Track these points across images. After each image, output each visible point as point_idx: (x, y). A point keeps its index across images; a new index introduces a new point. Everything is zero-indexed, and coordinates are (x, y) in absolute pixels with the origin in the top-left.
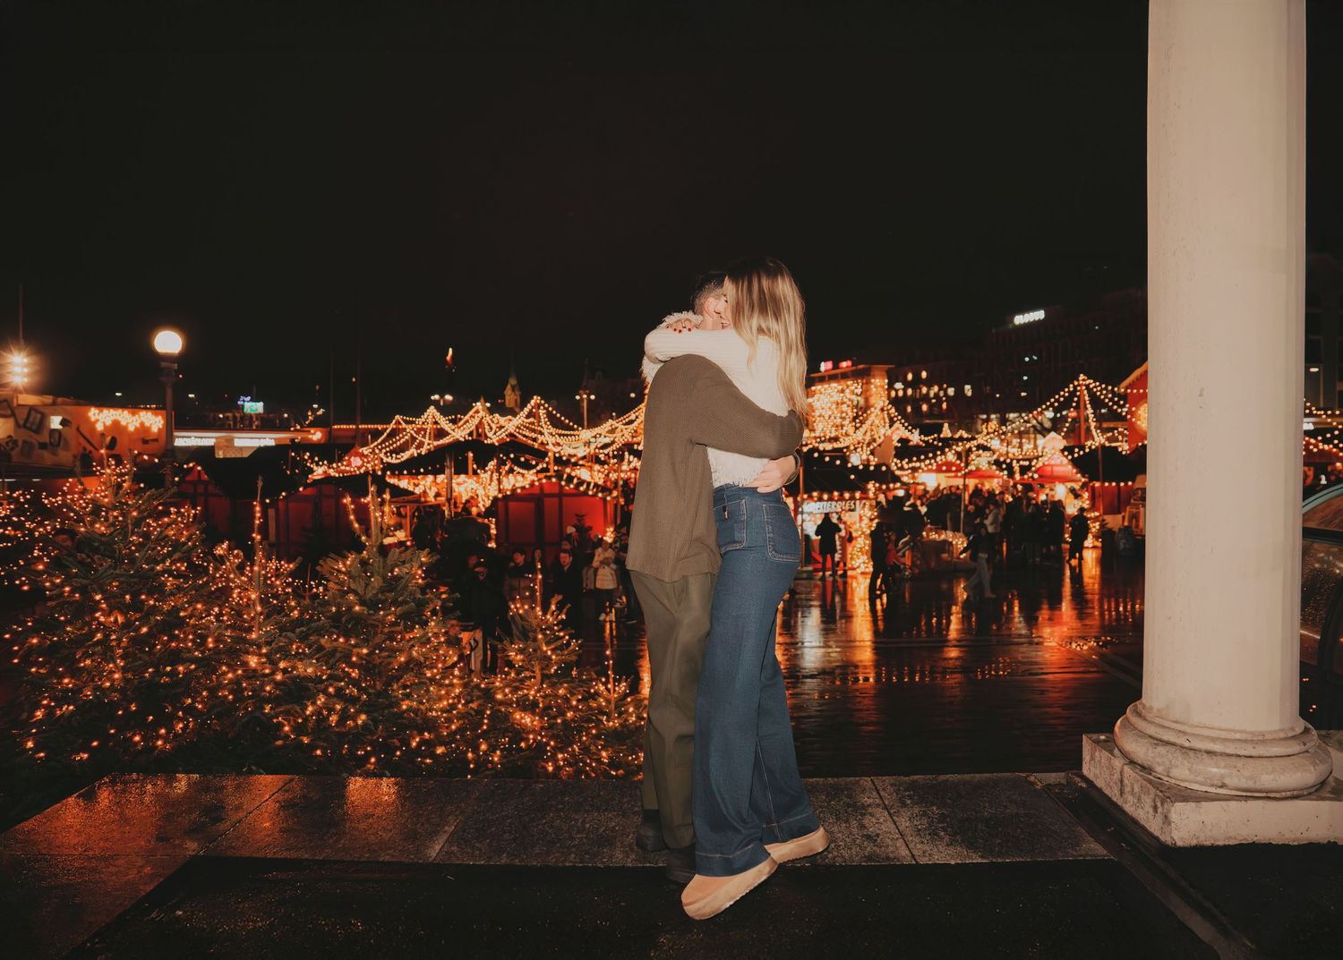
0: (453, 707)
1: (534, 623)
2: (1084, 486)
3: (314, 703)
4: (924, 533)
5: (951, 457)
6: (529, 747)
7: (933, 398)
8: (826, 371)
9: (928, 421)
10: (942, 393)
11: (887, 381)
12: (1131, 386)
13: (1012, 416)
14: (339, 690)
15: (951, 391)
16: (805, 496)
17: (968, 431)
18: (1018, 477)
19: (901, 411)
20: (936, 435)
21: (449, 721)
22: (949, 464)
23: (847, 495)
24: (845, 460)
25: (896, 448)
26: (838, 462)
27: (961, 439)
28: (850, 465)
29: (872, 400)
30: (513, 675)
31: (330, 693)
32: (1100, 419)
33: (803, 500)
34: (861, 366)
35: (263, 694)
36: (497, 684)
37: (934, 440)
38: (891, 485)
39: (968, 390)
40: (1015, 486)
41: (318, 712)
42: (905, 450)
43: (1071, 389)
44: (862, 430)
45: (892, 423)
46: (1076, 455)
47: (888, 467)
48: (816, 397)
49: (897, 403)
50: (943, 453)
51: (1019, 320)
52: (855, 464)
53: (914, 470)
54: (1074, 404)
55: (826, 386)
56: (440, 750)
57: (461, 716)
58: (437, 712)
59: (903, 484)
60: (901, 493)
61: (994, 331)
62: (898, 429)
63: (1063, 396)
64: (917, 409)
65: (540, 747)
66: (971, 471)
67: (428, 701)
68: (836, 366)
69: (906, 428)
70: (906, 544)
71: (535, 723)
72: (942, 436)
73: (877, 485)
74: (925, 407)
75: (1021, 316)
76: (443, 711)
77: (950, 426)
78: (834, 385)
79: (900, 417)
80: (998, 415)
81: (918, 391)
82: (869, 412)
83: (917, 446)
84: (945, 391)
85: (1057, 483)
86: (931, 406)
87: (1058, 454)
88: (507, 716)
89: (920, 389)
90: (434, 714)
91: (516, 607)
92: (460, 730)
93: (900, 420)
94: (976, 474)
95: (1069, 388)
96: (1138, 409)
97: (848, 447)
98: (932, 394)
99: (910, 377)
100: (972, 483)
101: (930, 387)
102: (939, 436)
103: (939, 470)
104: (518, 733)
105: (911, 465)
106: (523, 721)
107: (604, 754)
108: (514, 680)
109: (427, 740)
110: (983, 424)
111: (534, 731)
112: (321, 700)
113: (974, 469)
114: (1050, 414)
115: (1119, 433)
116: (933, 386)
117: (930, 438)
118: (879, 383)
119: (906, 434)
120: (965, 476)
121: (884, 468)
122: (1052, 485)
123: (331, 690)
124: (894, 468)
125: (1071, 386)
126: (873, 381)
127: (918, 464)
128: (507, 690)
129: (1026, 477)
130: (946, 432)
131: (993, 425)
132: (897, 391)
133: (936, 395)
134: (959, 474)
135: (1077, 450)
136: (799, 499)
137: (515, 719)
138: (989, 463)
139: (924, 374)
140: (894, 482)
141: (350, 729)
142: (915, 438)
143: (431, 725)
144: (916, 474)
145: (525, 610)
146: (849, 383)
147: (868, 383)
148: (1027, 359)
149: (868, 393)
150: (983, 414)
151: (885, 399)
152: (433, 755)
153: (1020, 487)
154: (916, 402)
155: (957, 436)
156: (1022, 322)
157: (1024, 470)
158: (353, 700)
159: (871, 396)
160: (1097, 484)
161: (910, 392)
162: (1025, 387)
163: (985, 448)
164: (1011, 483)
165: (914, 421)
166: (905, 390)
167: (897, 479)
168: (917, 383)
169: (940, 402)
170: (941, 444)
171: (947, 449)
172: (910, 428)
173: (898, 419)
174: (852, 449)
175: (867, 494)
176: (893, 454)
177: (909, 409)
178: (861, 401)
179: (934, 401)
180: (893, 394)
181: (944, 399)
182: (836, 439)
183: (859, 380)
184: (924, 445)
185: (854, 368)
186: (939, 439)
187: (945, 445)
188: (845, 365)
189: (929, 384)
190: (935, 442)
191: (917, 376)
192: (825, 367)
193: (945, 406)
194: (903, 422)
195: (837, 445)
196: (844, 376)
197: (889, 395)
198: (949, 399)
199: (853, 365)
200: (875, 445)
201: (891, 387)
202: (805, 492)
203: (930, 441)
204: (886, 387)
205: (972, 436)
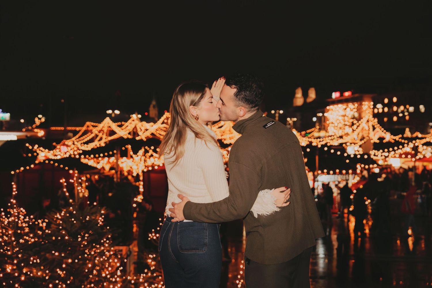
5: (408, 149)
7: (401, 113)
8: (336, 98)
9: (396, 127)
10: (406, 110)
11: (372, 103)
15: (411, 109)
16: (320, 172)
17: (421, 133)
19: (381, 122)
20: (400, 136)
22: (407, 154)
23: (344, 172)
24: (344, 150)
25: (375, 143)
26: (339, 153)
27: (417, 138)
28: (346, 155)
29: (363, 115)
33: (318, 174)
34: (357, 95)
37: (399, 138)
38: (371, 166)
39: (422, 108)
42: (381, 145)
44: (356, 133)
45: (374, 128)
47: (369, 155)
48: (330, 112)
50: (403, 147)
52: (349, 153)
55: (336, 106)
59: (378, 165)
60: (377, 171)
62: (378, 132)
64: (390, 119)
66: (420, 159)
68: (342, 95)
69: (383, 131)
72: (405, 136)
73: (363, 166)
74: (395, 119)
77: (410, 131)
81: (391, 110)
82: (360, 122)
83: (389, 143)
84: (408, 109)
86: (399, 117)
89: (393, 108)
94: (424, 159)
97: (346, 143)
98: (399, 111)
99: (386, 101)
100: (421, 164)
101: (398, 107)
102: (403, 135)
103: (400, 157)
105: (384, 154)
113: (422, 157)
116: (400, 106)
117: (397, 138)
118: (367, 105)
119: (383, 135)
120: (415, 161)
121: (366, 156)
124: (372, 157)
126: (363, 103)
127: (387, 154)
130: (408, 133)
133: (403, 112)
134: (412, 160)
136: (316, 173)
139: (395, 100)
140: (373, 164)
142: (388, 137)
144: (387, 159)
146: (350, 104)
147: (361, 105)
149: (361, 110)
151: (370, 114)
154: (390, 115)
155: (415, 135)
159: (362, 112)
161: (386, 110)
165: (389, 127)
166: (383, 109)
167: (374, 162)
168: (390, 105)
169: (404, 116)
170: (403, 141)
171: (406, 145)
172: (385, 131)
173: (378, 126)
174: (348, 144)
175: (356, 171)
176: (372, 147)
177: (386, 119)
178: (356, 115)
179: (401, 115)
180: (376, 111)
181: (406, 114)
182: (341, 137)
183: (355, 103)
184: (393, 141)
185: (352, 96)
186: (403, 138)
187: (406, 142)
188: (347, 94)
189: (398, 105)
190: (400, 140)
191: (391, 100)
192: (335, 95)
193: (407, 118)
194: (381, 127)
195: (341, 141)
196: (346, 101)
197: (373, 111)
198: (410, 114)
199: (353, 94)
200: (363, 142)
201: (375, 107)
202: (319, 170)
203: (397, 139)
204: (372, 107)
205: (423, 136)
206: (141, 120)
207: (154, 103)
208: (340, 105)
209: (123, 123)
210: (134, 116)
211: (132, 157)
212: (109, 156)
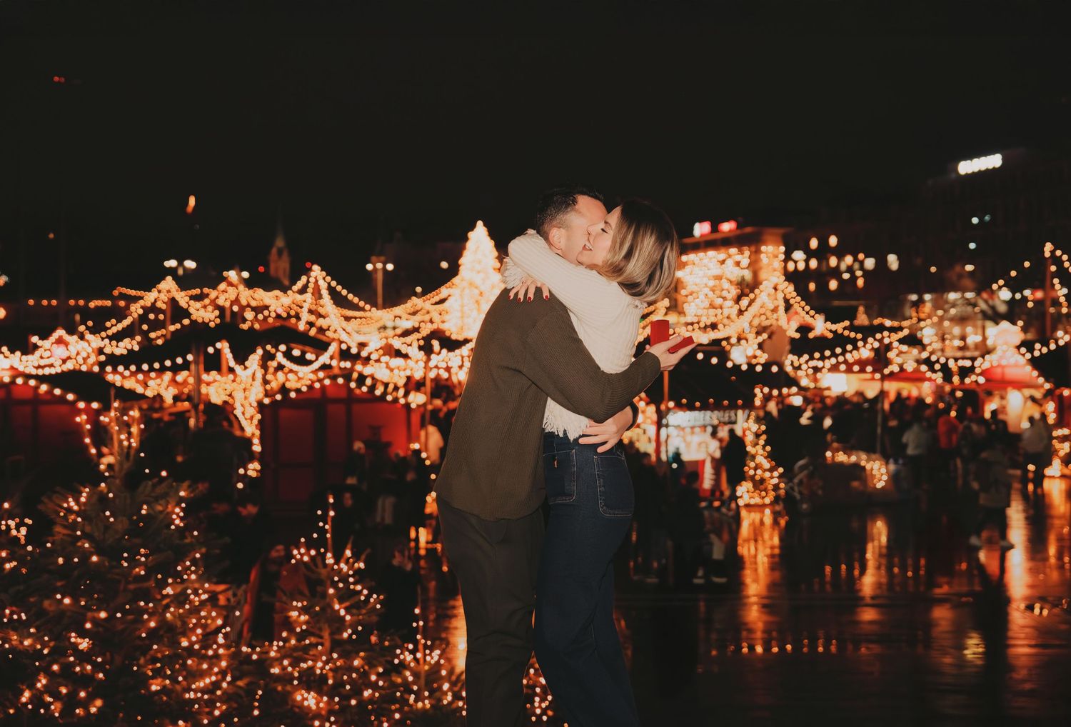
1: (323, 572)
2: (1048, 394)
4: (829, 454)
5: (865, 351)
7: (846, 272)
8: (701, 235)
9: (836, 303)
10: (856, 266)
11: (783, 249)
13: (951, 296)
15: (870, 263)
16: (671, 404)
17: (891, 318)
18: (956, 380)
19: (802, 291)
20: (847, 323)
22: (862, 364)
23: (726, 403)
24: (724, 356)
25: (793, 340)
26: (714, 361)
27: (881, 328)
28: (729, 364)
29: (763, 275)
33: (668, 410)
34: (748, 229)
37: (844, 329)
38: (785, 390)
39: (893, 261)
40: (952, 393)
42: (805, 344)
45: (788, 307)
46: (1037, 354)
47: (781, 366)
48: (688, 269)
49: (796, 278)
50: (856, 348)
51: (965, 167)
52: (738, 362)
53: (816, 369)
55: (701, 254)
59: (800, 388)
60: (797, 401)
61: (930, 182)
62: (796, 313)
64: (822, 286)
66: (892, 373)
68: (715, 229)
69: (808, 313)
70: (802, 468)
71: (322, 704)
72: (857, 322)
73: (766, 390)
74: (833, 285)
75: (969, 162)
77: (867, 312)
79: (799, 299)
80: (934, 295)
81: (825, 263)
82: (756, 291)
83: (822, 338)
84: (862, 263)
85: (1010, 390)
86: (841, 281)
87: (1012, 351)
89: (828, 260)
91: (300, 553)
93: (799, 302)
94: (901, 375)
97: (727, 339)
98: (843, 267)
99: (814, 243)
100: (892, 387)
101: (840, 258)
102: (852, 322)
103: (850, 370)
105: (812, 363)
110: (912, 307)
113: (896, 369)
114: (1005, 295)
116: (845, 255)
117: (839, 327)
118: (772, 253)
119: (808, 319)
120: (882, 380)
121: (775, 369)
122: (1003, 392)
124: (789, 369)
126: (763, 248)
127: (820, 364)
129: (967, 381)
130: (862, 319)
131: (927, 308)
132: (796, 262)
133: (850, 269)
134: (876, 376)
135: (1037, 346)
136: (663, 407)
138: (917, 361)
139: (833, 241)
140: (789, 387)
142: (821, 326)
144: (819, 375)
145: (312, 558)
146: (733, 251)
147: (758, 252)
148: (975, 220)
149: (758, 265)
150: (912, 293)
151: (780, 273)
153: (959, 394)
154: (822, 276)
155: (877, 322)
156: (970, 171)
157: (964, 371)
159: (761, 269)
161: (813, 264)
162: (971, 257)
163: (913, 340)
164: (947, 388)
165: (821, 303)
166: (807, 261)
167: (793, 382)
168: (823, 252)
169: (854, 279)
170: (853, 335)
171: (860, 344)
172: (812, 312)
173: (796, 301)
174: (734, 340)
175: (753, 402)
176: (788, 347)
177: (812, 286)
178: (748, 275)
179: (846, 276)
180: (791, 266)
181: (859, 273)
182: (714, 326)
183: (745, 248)
184: (830, 335)
185: (739, 232)
186: (852, 328)
187: (859, 336)
188: (727, 227)
189: (840, 252)
190: (846, 333)
191: (823, 242)
192: (701, 229)
193: (860, 282)
194: (803, 303)
195: (714, 335)
196: (725, 243)
197: (785, 268)
198: (866, 274)
199: (738, 227)
200: (765, 336)
201: (788, 257)
202: (670, 399)
203: (840, 331)
204: (782, 257)
205: (896, 324)
206: (250, 284)
207: (280, 243)
208: (711, 253)
209: (206, 290)
210: (232, 275)
211: (231, 370)
212: (176, 369)
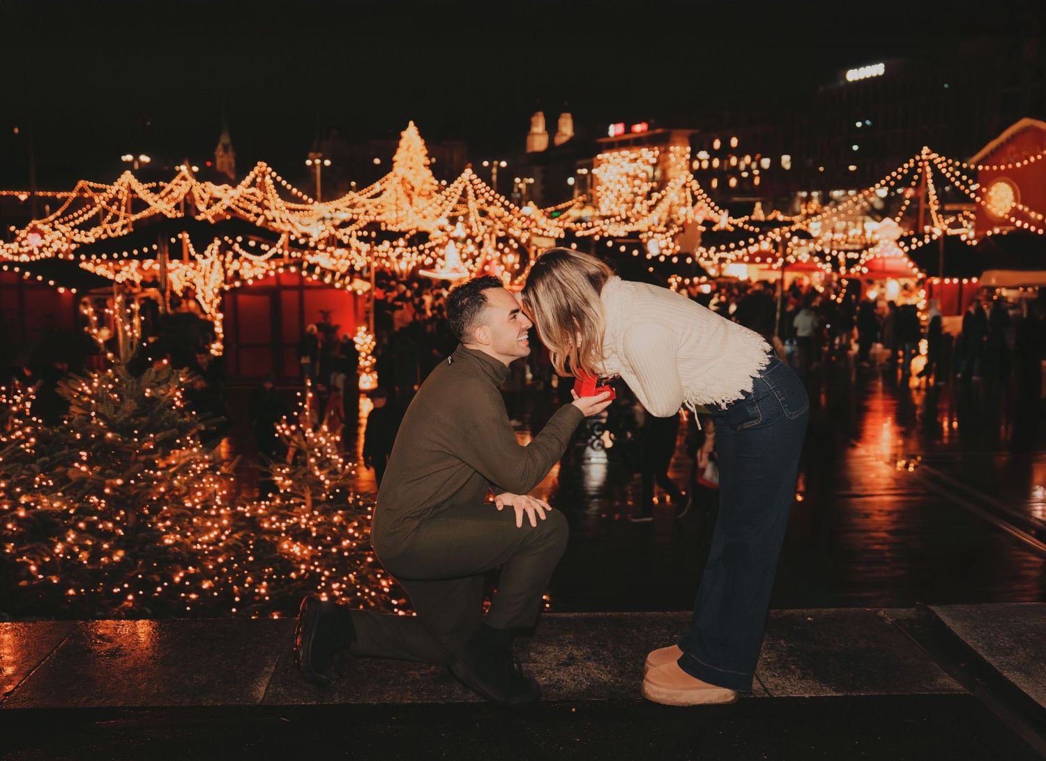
0: (218, 539)
2: (921, 283)
3: (63, 540)
5: (765, 244)
6: (300, 578)
7: (745, 171)
8: (616, 136)
9: (736, 199)
10: (754, 165)
11: (689, 149)
12: (982, 162)
13: (836, 194)
14: (92, 527)
15: (766, 163)
17: (784, 212)
18: (843, 270)
19: (706, 188)
20: (747, 218)
21: (216, 553)
22: (763, 255)
24: (643, 248)
26: (635, 253)
27: (776, 224)
28: (648, 256)
29: (671, 173)
30: (278, 501)
31: (80, 529)
32: (943, 199)
34: (659, 131)
35: (5, 532)
36: (260, 511)
37: (745, 223)
38: (696, 279)
39: (786, 161)
40: (839, 282)
41: (68, 550)
42: (713, 237)
43: (912, 165)
44: (658, 209)
45: (695, 203)
46: (913, 247)
47: (693, 257)
48: (603, 166)
49: (702, 176)
50: (757, 241)
51: (853, 75)
52: (655, 253)
53: (722, 260)
54: (914, 183)
55: (617, 154)
56: (206, 585)
57: (227, 548)
58: (201, 544)
59: (709, 277)
60: (706, 289)
61: (821, 89)
62: (701, 208)
63: (902, 173)
65: (314, 578)
66: (789, 264)
67: (193, 533)
68: (628, 130)
69: (712, 208)
71: (305, 552)
72: (753, 217)
73: (681, 279)
74: (733, 182)
75: (856, 70)
76: (208, 544)
77: (763, 208)
78: (625, 153)
79: (705, 195)
80: (821, 192)
81: (726, 162)
83: (724, 232)
84: (758, 162)
85: (889, 279)
86: (740, 179)
87: (893, 244)
88: (274, 546)
89: (729, 159)
90: (199, 547)
92: (228, 563)
93: (705, 199)
94: (795, 265)
95: (909, 163)
96: (989, 190)
97: (643, 231)
98: (742, 166)
99: (717, 144)
100: (789, 277)
101: (740, 158)
102: (750, 217)
103: (752, 261)
104: (289, 563)
105: (719, 255)
106: (291, 550)
107: (384, 583)
108: (280, 507)
109: (192, 574)
110: (802, 203)
111: (303, 561)
112: (71, 537)
113: (792, 260)
114: (883, 192)
115: (966, 218)
116: (744, 156)
117: (740, 222)
118: (679, 153)
119: (712, 215)
120: (782, 270)
121: (688, 259)
122: (882, 281)
123: (82, 525)
124: (699, 260)
125: (912, 161)
126: (672, 148)
127: (725, 255)
128: (274, 519)
129: (853, 271)
130: (759, 213)
131: (815, 205)
132: (700, 161)
133: (748, 168)
134: (775, 266)
135: (914, 240)
137: (283, 549)
138: (810, 253)
139: (734, 142)
140: (700, 276)
141: (105, 566)
142: (724, 221)
143: (195, 558)
144: (723, 265)
146: (644, 151)
147: (667, 151)
148: (859, 124)
149: (666, 164)
150: (802, 190)
151: (687, 172)
152: (199, 590)
153: (845, 282)
154: (723, 175)
155: (771, 217)
156: (857, 78)
157: (850, 263)
158: (107, 535)
159: (669, 167)
160: (936, 281)
161: (716, 163)
162: (854, 158)
163: (804, 235)
164: (835, 277)
165: (722, 199)
166: (710, 161)
167: (702, 272)
168: (725, 153)
169: (752, 176)
170: (752, 228)
171: (761, 237)
172: (717, 208)
173: (702, 197)
174: (650, 234)
176: (699, 241)
177: (715, 183)
178: (658, 174)
179: (745, 174)
180: (696, 165)
181: (756, 172)
182: (627, 220)
183: (654, 147)
184: (731, 229)
185: (650, 133)
186: (750, 223)
187: (757, 230)
188: (639, 128)
189: (740, 153)
190: (746, 226)
191: (725, 143)
192: (615, 130)
193: (757, 181)
194: (709, 200)
195: (630, 228)
196: (638, 142)
197: (691, 166)
198: (763, 172)
199: (649, 129)
201: (694, 156)
203: (741, 225)
204: (688, 156)
205: (788, 218)
207: (225, 140)
209: (161, 183)
210: (183, 169)
212: (142, 258)
